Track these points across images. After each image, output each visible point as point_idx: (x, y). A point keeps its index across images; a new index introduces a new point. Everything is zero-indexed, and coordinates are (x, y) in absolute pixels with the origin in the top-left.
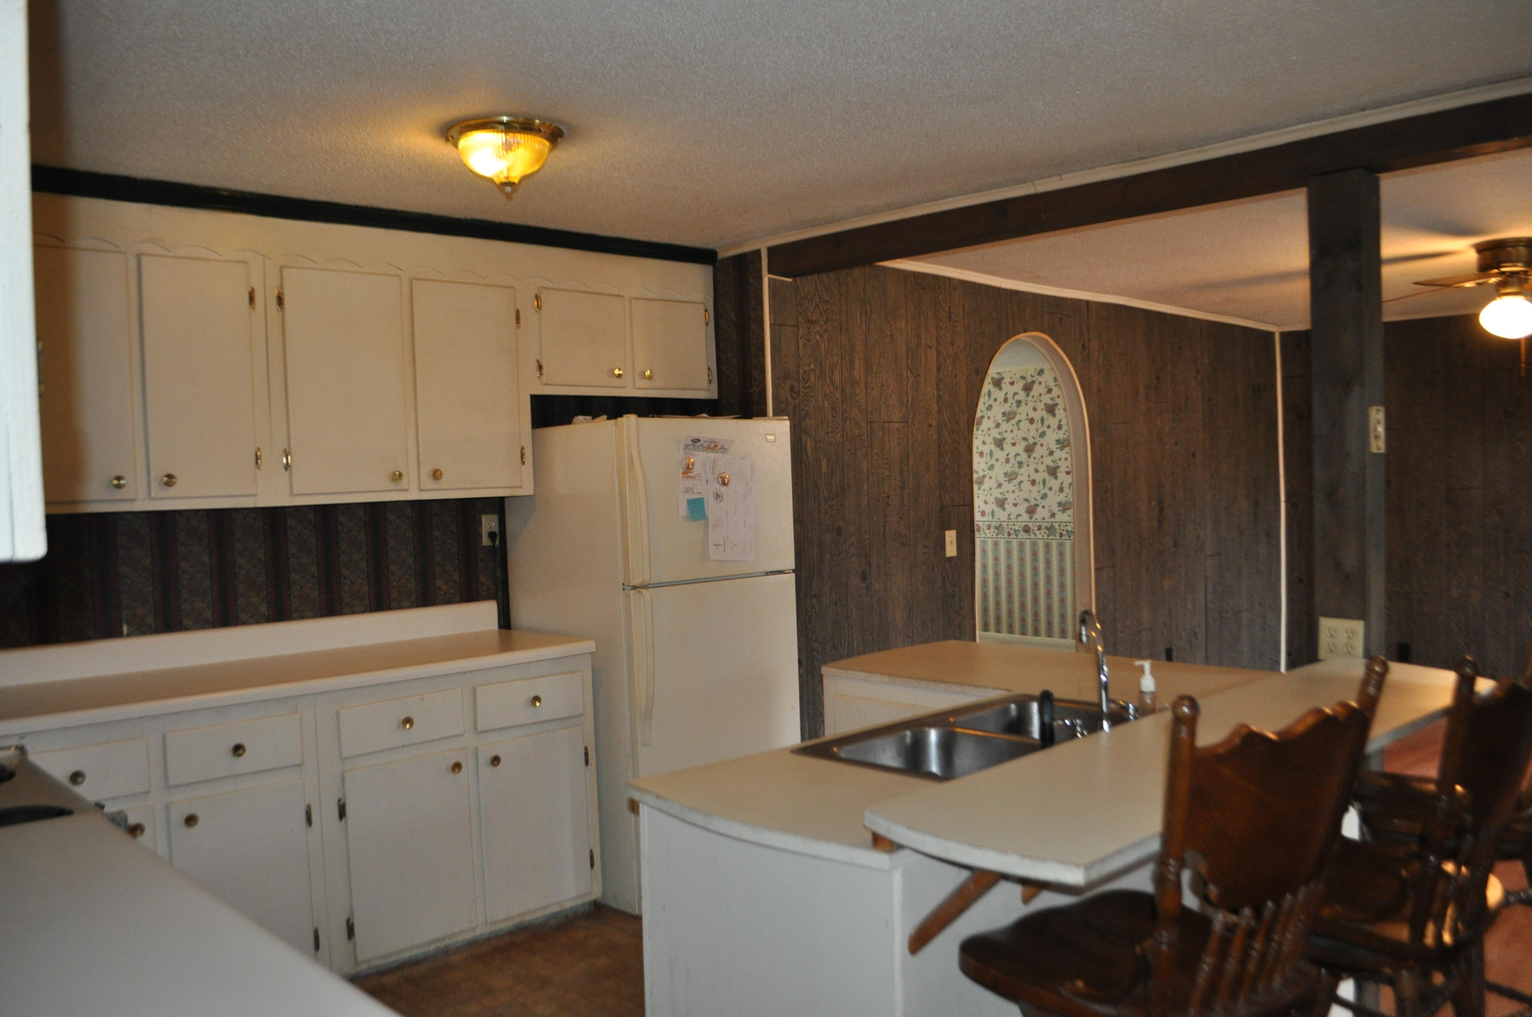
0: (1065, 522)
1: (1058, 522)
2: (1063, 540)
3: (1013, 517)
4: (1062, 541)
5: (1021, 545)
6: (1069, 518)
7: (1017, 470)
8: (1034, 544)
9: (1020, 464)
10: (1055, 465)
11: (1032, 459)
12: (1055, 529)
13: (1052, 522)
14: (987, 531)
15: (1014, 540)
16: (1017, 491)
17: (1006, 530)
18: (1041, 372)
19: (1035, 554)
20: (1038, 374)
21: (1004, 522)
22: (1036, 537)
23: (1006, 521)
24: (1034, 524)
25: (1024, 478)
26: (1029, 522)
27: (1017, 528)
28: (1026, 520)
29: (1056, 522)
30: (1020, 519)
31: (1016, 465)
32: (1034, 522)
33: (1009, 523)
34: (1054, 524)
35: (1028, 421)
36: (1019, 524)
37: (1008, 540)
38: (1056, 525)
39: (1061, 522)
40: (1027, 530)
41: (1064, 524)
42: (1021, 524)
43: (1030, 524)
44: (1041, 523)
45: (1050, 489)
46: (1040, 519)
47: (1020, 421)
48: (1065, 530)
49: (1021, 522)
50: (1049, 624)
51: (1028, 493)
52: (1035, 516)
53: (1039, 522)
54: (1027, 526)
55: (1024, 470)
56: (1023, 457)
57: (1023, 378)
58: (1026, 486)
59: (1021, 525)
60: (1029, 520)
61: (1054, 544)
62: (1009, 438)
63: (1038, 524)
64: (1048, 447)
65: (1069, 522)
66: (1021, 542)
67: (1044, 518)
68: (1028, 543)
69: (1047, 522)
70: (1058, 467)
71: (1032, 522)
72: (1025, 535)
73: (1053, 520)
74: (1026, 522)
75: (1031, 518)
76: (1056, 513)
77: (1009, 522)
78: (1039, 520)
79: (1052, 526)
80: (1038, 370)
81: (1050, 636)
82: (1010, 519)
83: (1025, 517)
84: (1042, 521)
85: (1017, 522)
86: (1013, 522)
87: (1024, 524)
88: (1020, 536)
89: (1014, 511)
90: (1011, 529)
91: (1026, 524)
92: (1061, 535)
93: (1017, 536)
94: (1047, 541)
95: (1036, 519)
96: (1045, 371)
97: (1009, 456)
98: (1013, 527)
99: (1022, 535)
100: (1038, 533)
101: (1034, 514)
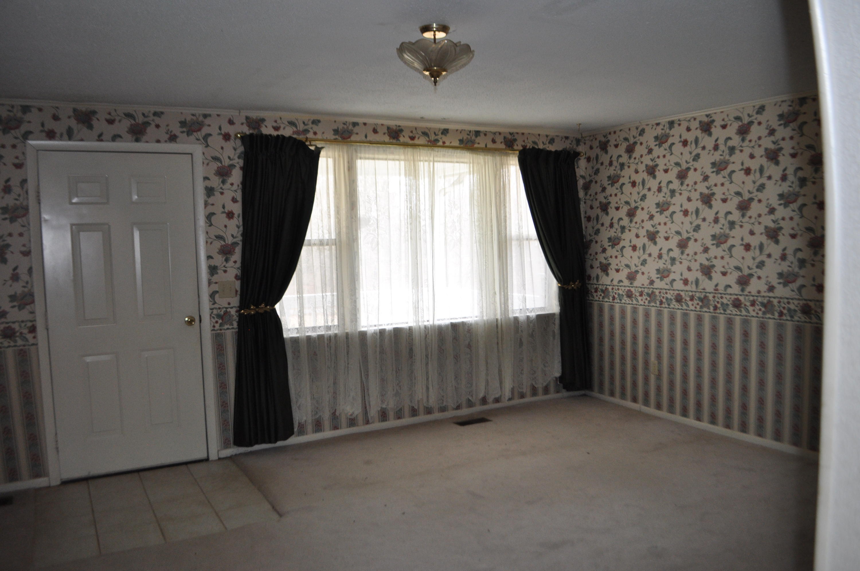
0: (787, 299)
1: (777, 297)
2: (784, 320)
3: (721, 288)
4: (782, 321)
5: (730, 322)
6: (793, 293)
7: (727, 231)
8: (746, 322)
9: (732, 224)
10: (777, 226)
11: (746, 219)
13: (770, 297)
14: (690, 303)
15: (721, 315)
16: (727, 257)
17: (712, 302)
18: (761, 109)
19: (746, 335)
20: (758, 113)
21: (710, 293)
23: (712, 293)
24: (747, 298)
25: (736, 241)
26: (741, 295)
27: (725, 301)
28: (737, 293)
29: (774, 298)
30: (729, 291)
31: (727, 225)
32: (747, 295)
33: (716, 295)
34: (772, 299)
35: (743, 172)
36: (728, 297)
38: (775, 301)
39: (781, 298)
40: (737, 304)
42: (730, 296)
43: (742, 298)
44: (755, 298)
46: (754, 292)
47: (733, 172)
49: (731, 294)
51: (741, 260)
52: (748, 289)
53: (753, 296)
54: (738, 299)
55: (737, 232)
56: (736, 216)
57: (738, 118)
58: (739, 251)
59: (730, 298)
60: (741, 293)
61: (771, 325)
62: (719, 192)
63: (751, 298)
64: (768, 203)
65: (792, 299)
66: (729, 319)
67: (759, 292)
68: (738, 320)
69: (764, 297)
70: (781, 228)
71: (744, 295)
72: (734, 311)
73: (771, 294)
74: (736, 295)
75: (743, 290)
76: (775, 286)
77: (715, 293)
78: (753, 294)
79: (769, 302)
80: (757, 107)
81: (760, 435)
82: (717, 290)
83: (736, 289)
84: (757, 295)
85: (725, 294)
86: (721, 294)
87: (733, 297)
88: (728, 312)
89: (723, 281)
91: (736, 297)
94: (761, 319)
95: (750, 292)
96: (766, 108)
97: (718, 215)
99: (731, 310)
100: (751, 309)
101: (748, 285)
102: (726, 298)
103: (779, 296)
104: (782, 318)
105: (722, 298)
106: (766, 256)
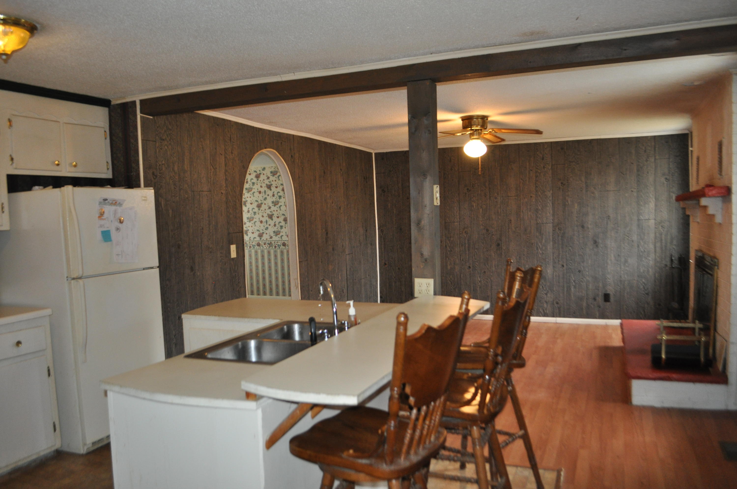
0: (277, 241)
1: (274, 241)
2: (276, 249)
3: (252, 239)
4: (276, 250)
5: (256, 252)
6: (279, 239)
8: (262, 251)
9: (255, 213)
10: (272, 214)
11: (260, 211)
12: (272, 244)
13: (271, 241)
15: (252, 250)
16: (254, 226)
17: (248, 245)
18: (264, 169)
19: (263, 256)
20: (263, 170)
22: (263, 248)
23: (248, 241)
24: (262, 242)
25: (257, 220)
26: (260, 241)
27: (254, 244)
28: (258, 240)
29: (273, 241)
30: (255, 240)
32: (262, 241)
34: (272, 242)
35: (258, 192)
36: (255, 242)
37: (250, 250)
38: (273, 242)
39: (275, 241)
40: (259, 245)
41: (277, 242)
43: (260, 242)
44: (266, 242)
45: (270, 225)
46: (265, 239)
47: (254, 192)
48: (277, 244)
49: (256, 241)
50: (271, 289)
51: (259, 227)
52: (263, 238)
53: (265, 241)
55: (257, 216)
56: (256, 210)
57: (255, 171)
58: (258, 224)
59: (256, 243)
60: (260, 240)
61: (272, 252)
62: (249, 200)
63: (264, 242)
64: (268, 205)
66: (256, 251)
67: (267, 239)
68: (259, 251)
69: (269, 241)
71: (261, 241)
72: (258, 247)
73: (271, 240)
74: (258, 241)
75: (260, 239)
76: (272, 236)
77: (250, 241)
78: (264, 240)
79: (271, 243)
80: (262, 168)
81: (271, 295)
82: (250, 240)
83: (258, 239)
84: (266, 240)
85: (254, 241)
86: (252, 241)
87: (257, 242)
88: (255, 248)
89: (253, 236)
90: (251, 245)
91: (258, 242)
92: (275, 247)
93: (254, 248)
94: (268, 250)
95: (263, 240)
96: (266, 169)
97: (249, 209)
98: (252, 244)
99: (257, 247)
100: (264, 246)
101: (262, 237)
102: (254, 243)
103: (274, 240)
104: (276, 248)
105: (252, 243)
106: (268, 225)
